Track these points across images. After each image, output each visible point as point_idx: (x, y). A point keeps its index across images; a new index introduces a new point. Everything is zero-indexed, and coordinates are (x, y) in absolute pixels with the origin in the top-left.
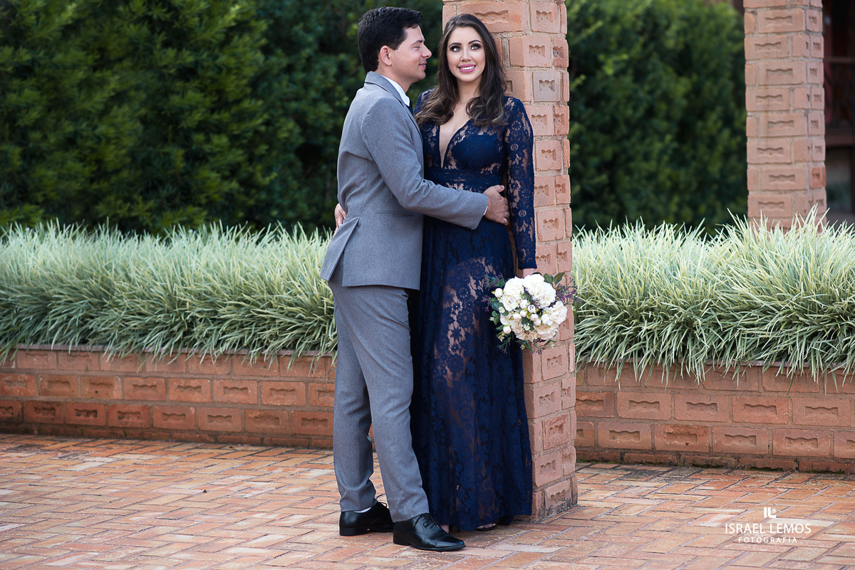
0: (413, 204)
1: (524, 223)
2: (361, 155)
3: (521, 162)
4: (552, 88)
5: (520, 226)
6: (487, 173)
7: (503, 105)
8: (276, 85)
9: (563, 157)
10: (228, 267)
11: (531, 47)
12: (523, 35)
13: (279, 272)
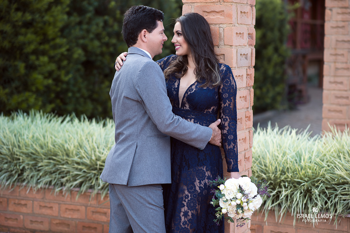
1: (232, 143)
2: (134, 98)
3: (229, 105)
4: (246, 58)
5: (229, 145)
6: (208, 113)
7: (219, 69)
8: (73, 31)
9: (250, 99)
10: (44, 138)
11: (237, 33)
12: (233, 26)
13: (73, 144)
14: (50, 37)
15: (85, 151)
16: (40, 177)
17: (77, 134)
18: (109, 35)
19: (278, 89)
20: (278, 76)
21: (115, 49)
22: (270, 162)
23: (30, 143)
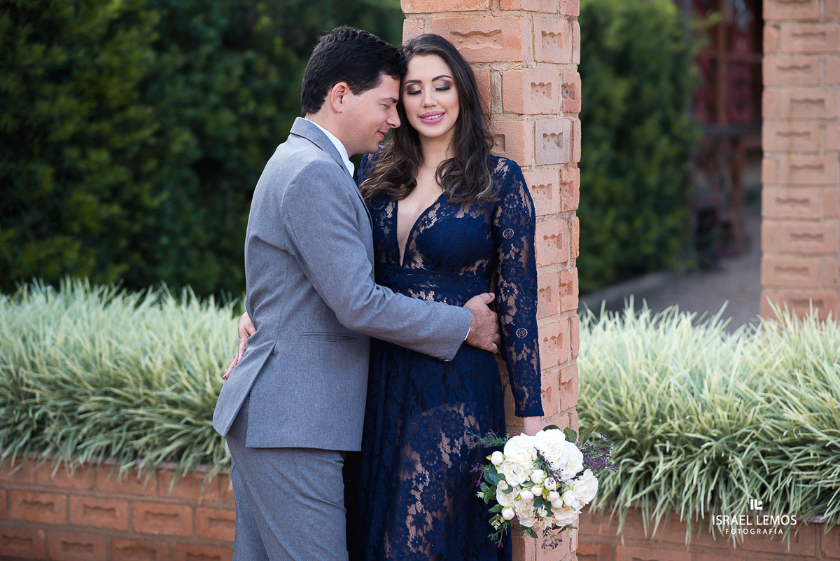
0: (361, 323)
1: (525, 348)
2: (278, 245)
3: (518, 255)
4: (558, 144)
5: (519, 351)
6: (469, 276)
7: (491, 171)
8: (169, 88)
9: (571, 243)
10: (93, 345)
11: (533, 85)
12: (523, 67)
13: (160, 358)
14: (114, 103)
15: (189, 373)
16: (84, 437)
17: (170, 331)
18: (258, 97)
19: (671, 221)
20: (670, 190)
21: (272, 130)
22: (628, 393)
23: (58, 358)
